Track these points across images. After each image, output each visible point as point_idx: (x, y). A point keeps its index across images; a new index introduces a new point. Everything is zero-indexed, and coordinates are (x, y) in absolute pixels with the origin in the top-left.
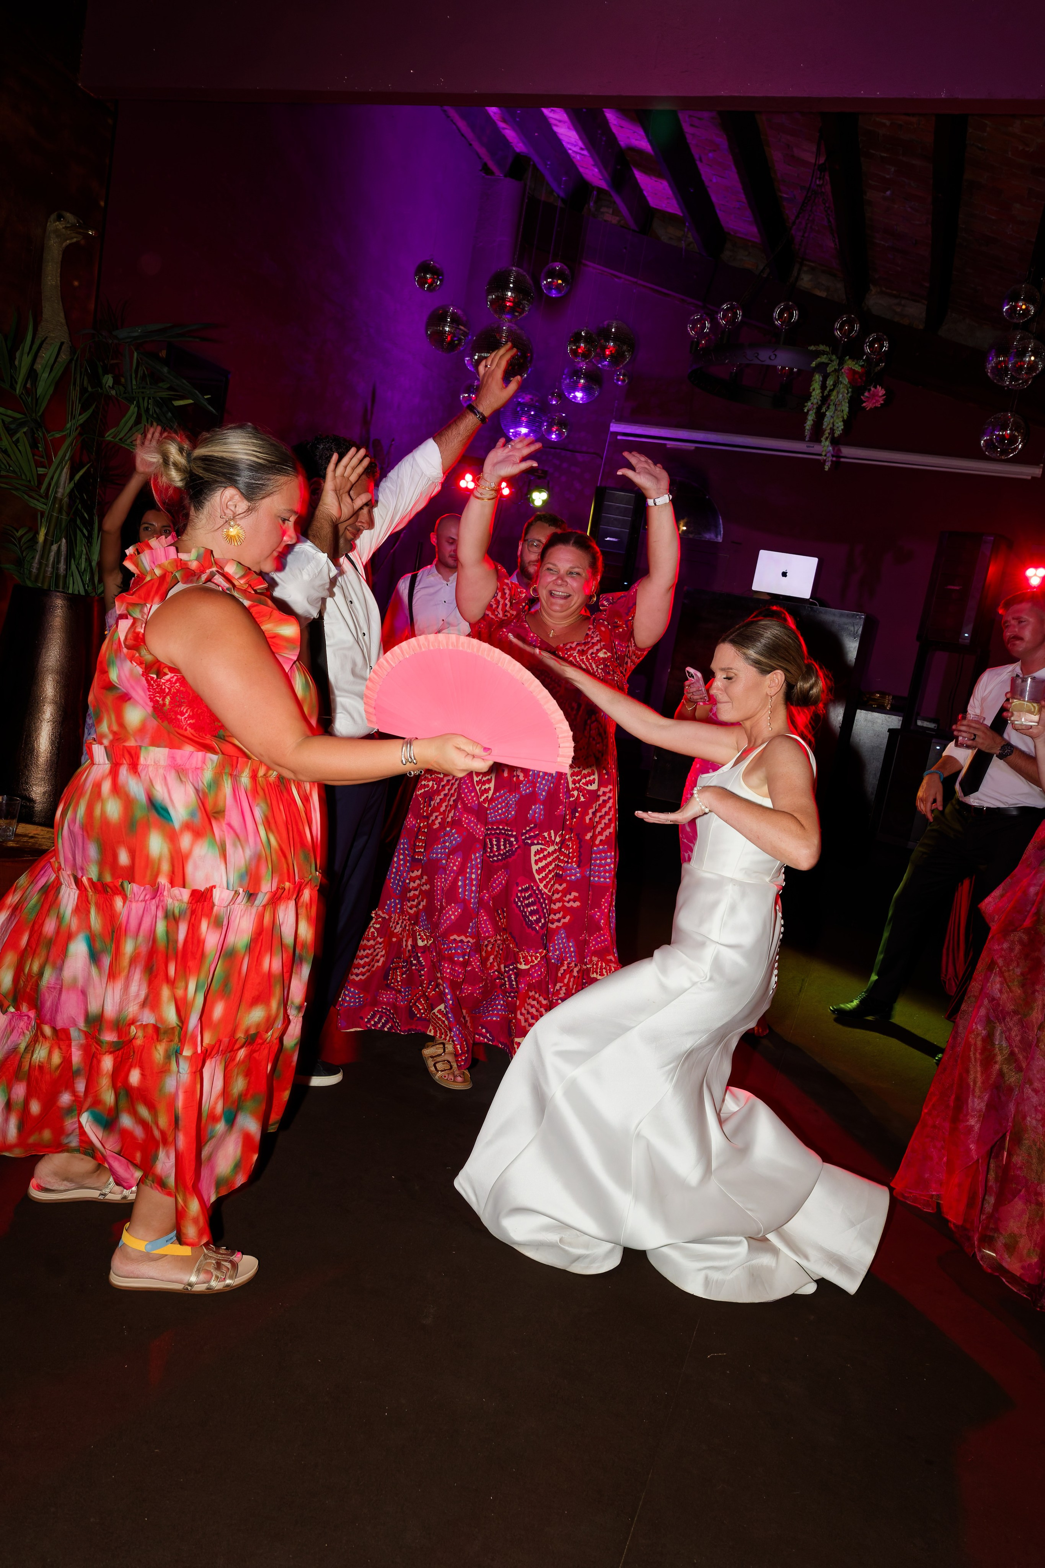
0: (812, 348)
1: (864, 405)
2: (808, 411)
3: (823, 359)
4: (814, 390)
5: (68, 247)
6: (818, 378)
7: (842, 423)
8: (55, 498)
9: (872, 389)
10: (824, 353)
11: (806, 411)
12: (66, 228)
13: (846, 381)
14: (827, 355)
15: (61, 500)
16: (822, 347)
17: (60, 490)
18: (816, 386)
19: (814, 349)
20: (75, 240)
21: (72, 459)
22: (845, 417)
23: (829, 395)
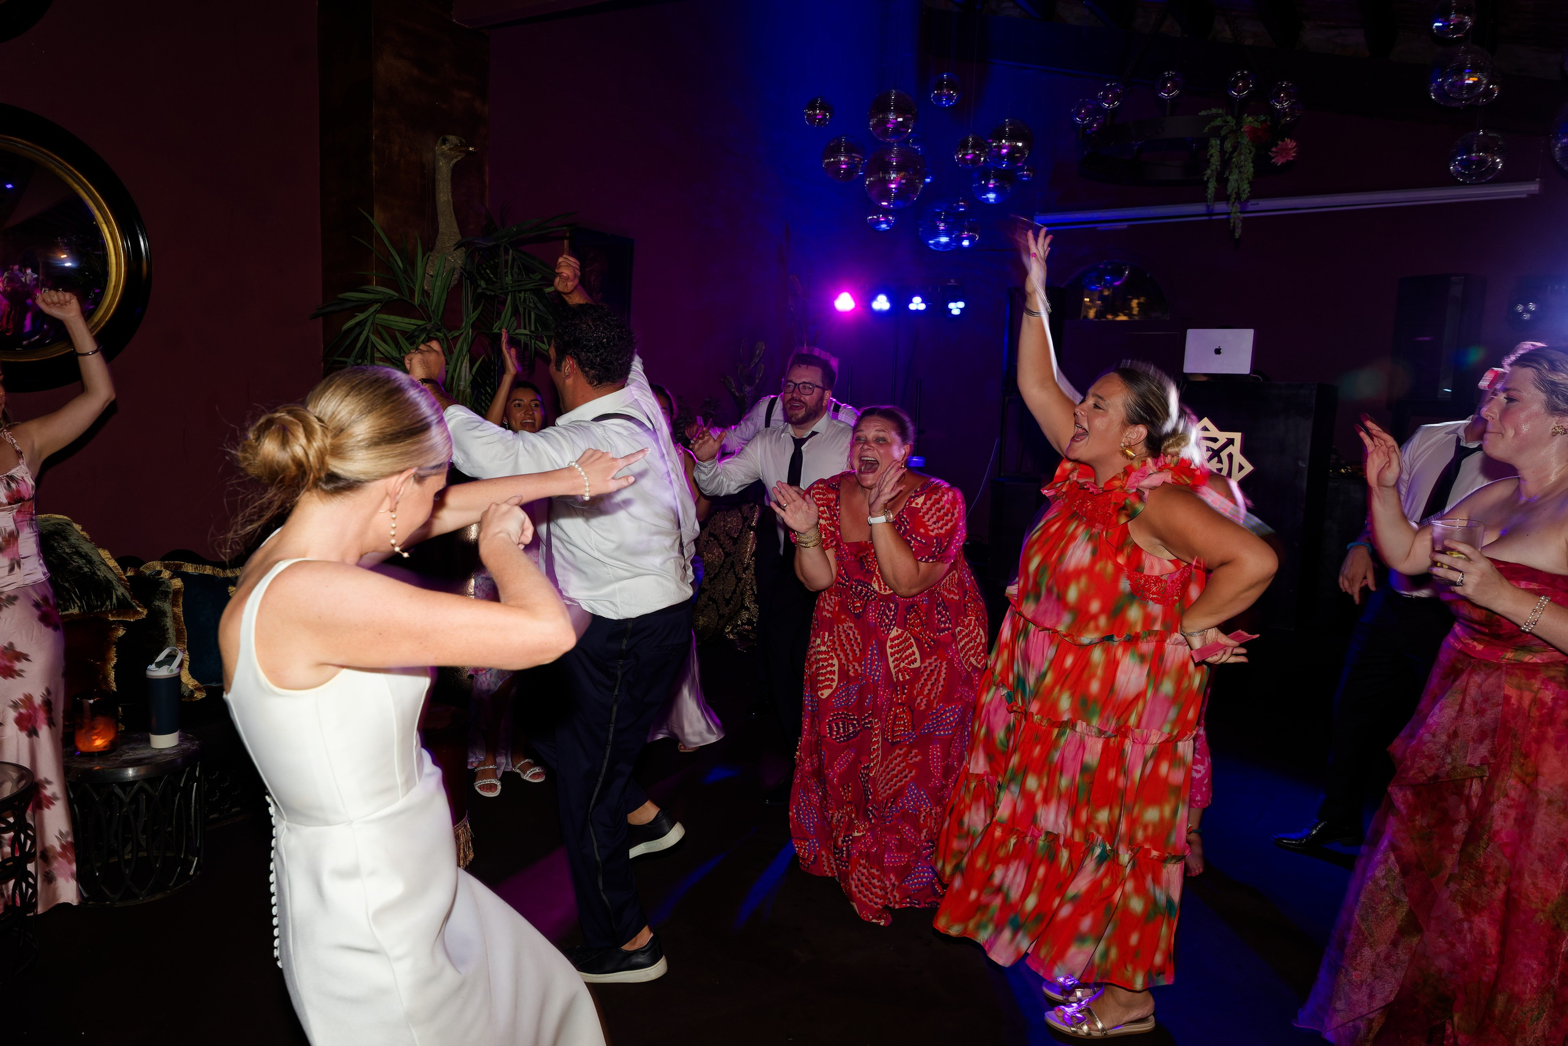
0: (1203, 113)
1: (1273, 161)
2: (1208, 179)
3: (1218, 122)
4: (1212, 156)
5: (455, 165)
6: (1215, 142)
7: (1248, 185)
8: (459, 391)
9: (1280, 143)
10: (1217, 116)
11: (1205, 179)
12: (450, 149)
13: (1245, 140)
14: (1221, 117)
15: (464, 391)
16: (1214, 111)
17: (462, 383)
18: (1214, 152)
19: (1205, 114)
20: (459, 158)
21: (469, 351)
22: (1250, 177)
23: (1231, 158)
